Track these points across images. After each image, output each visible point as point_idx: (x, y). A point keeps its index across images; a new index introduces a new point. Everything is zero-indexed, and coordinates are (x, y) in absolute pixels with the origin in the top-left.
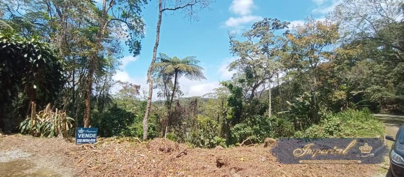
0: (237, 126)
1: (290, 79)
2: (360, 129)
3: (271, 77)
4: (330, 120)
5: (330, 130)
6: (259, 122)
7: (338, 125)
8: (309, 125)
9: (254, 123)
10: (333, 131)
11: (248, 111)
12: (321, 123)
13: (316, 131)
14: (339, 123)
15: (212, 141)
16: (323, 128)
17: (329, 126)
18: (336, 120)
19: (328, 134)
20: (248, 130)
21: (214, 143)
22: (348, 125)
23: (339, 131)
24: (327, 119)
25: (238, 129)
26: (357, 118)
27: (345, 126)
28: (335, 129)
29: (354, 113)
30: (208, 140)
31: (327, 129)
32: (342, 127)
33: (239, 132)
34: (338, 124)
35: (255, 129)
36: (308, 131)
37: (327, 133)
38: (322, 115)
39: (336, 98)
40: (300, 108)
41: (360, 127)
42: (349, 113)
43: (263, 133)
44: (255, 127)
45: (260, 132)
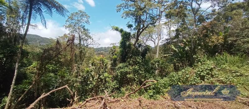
0: (120, 65)
2: (238, 76)
4: (204, 64)
5: (202, 74)
7: (211, 70)
8: (183, 67)
10: (205, 76)
12: (195, 66)
13: (187, 74)
14: (212, 67)
15: (101, 77)
16: (195, 71)
17: (201, 70)
18: (210, 63)
19: (199, 78)
21: (103, 78)
22: (223, 70)
23: (212, 76)
24: (201, 62)
25: (120, 68)
27: (219, 70)
28: (208, 74)
30: (98, 76)
31: (199, 73)
32: (215, 72)
34: (212, 68)
36: (180, 73)
37: (198, 77)
38: (197, 58)
39: (213, 42)
41: (238, 74)
42: (225, 57)
43: (141, 72)
45: (138, 71)
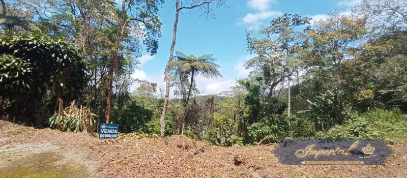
0: (254, 125)
1: (311, 77)
2: (389, 131)
3: (291, 75)
4: (355, 121)
5: (355, 130)
6: (277, 122)
7: (364, 126)
8: (332, 125)
9: (272, 122)
10: (358, 132)
11: (266, 110)
12: (345, 123)
13: (339, 132)
14: (365, 123)
15: (228, 139)
16: (348, 128)
17: (354, 127)
18: (362, 120)
19: (353, 135)
20: (266, 129)
21: (231, 141)
22: (376, 126)
23: (366, 132)
24: (352, 119)
25: (255, 128)
26: (387, 119)
27: (372, 126)
28: (361, 130)
29: (383, 113)
30: (224, 139)
31: (352, 129)
32: (368, 128)
33: (256, 131)
34: (365, 125)
35: (273, 129)
36: (330, 131)
37: (351, 134)
38: (346, 114)
39: (362, 97)
40: (322, 107)
41: (390, 129)
42: (377, 113)
43: (281, 132)
44: (273, 126)
45: (278, 132)
